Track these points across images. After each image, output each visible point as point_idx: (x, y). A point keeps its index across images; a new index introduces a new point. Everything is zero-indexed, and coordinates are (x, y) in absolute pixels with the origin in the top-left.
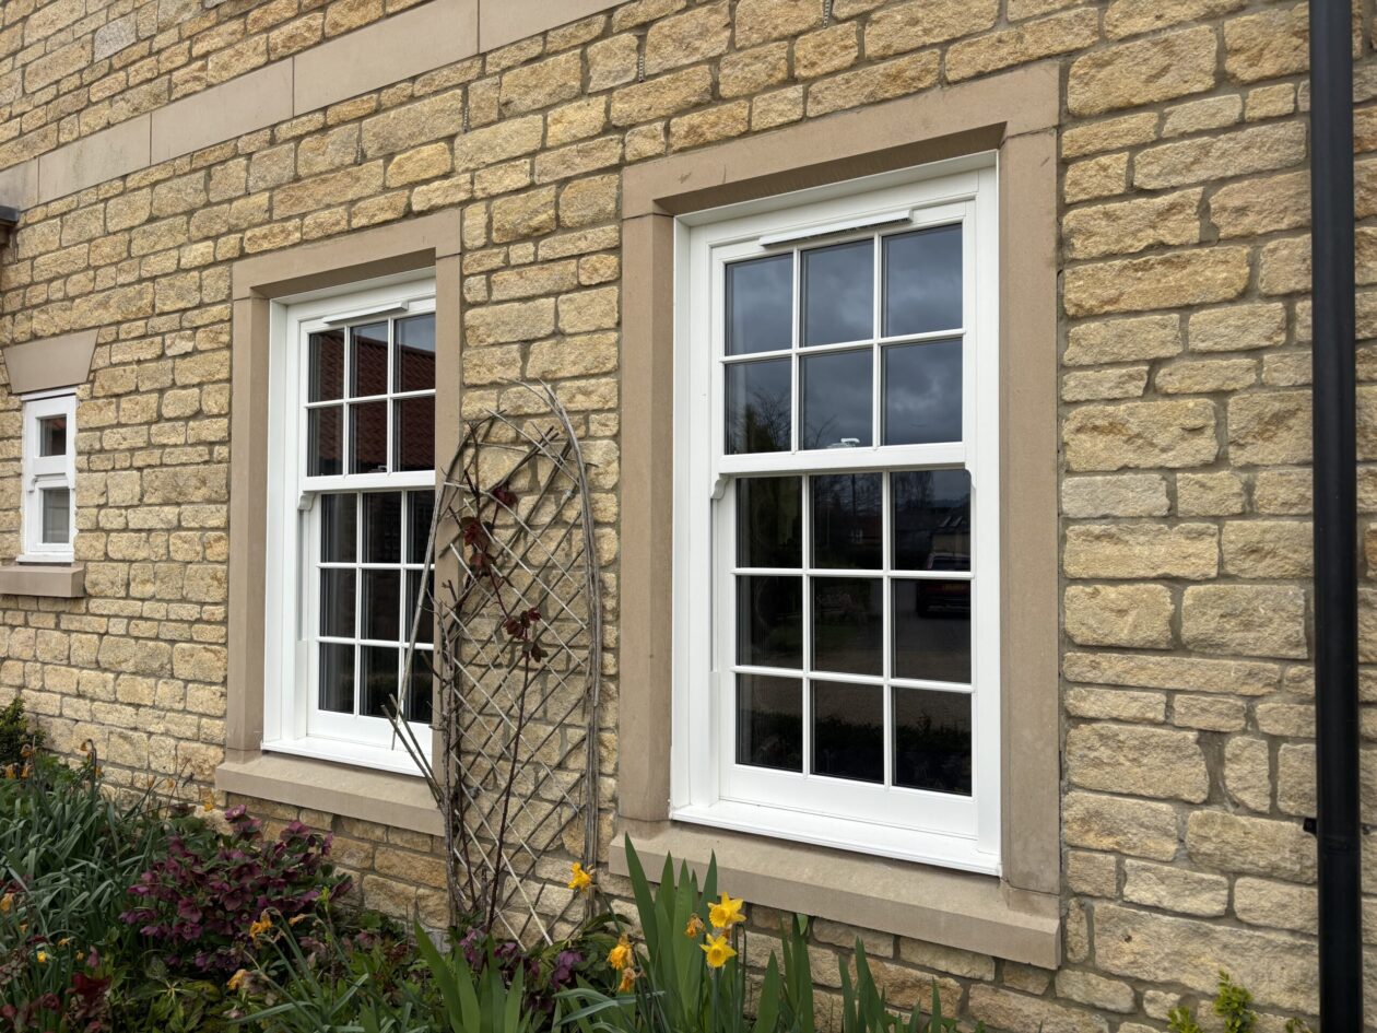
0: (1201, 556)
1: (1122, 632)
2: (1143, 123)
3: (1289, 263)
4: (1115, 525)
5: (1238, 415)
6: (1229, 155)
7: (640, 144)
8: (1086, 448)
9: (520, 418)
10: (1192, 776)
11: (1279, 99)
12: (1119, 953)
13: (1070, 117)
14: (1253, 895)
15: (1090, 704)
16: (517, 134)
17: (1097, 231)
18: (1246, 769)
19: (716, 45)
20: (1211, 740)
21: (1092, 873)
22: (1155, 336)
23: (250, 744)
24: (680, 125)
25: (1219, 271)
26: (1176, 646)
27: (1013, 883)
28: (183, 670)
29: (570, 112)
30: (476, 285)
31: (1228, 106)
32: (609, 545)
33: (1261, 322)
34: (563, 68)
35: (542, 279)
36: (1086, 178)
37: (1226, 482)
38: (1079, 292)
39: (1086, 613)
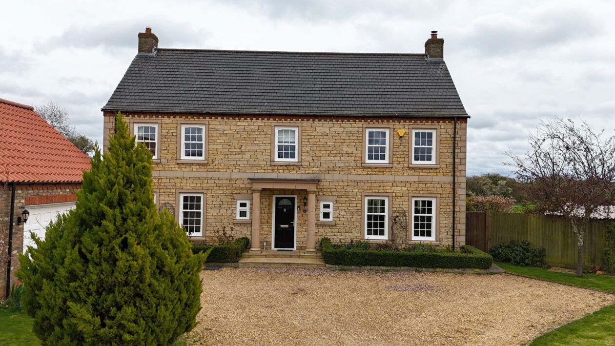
0: (447, 222)
1: (443, 226)
2: (444, 199)
3: (452, 207)
4: (443, 220)
5: (449, 215)
6: (449, 201)
7: (410, 192)
8: (441, 216)
9: (399, 211)
10: (446, 234)
11: (451, 199)
12: (442, 244)
13: (441, 197)
14: (449, 239)
15: (441, 230)
16: (399, 188)
17: (442, 204)
18: (449, 233)
19: (417, 186)
20: (447, 232)
21: (441, 239)
22: (445, 210)
23: (363, 238)
24: (414, 191)
25: (448, 207)
26: (446, 227)
27: (436, 241)
28: (353, 232)
29: (404, 188)
30: (394, 200)
31: (448, 199)
32: (407, 221)
33: (450, 210)
34: (404, 185)
35: (401, 200)
36: (441, 201)
37: (448, 219)
38: (441, 207)
39: (441, 225)
